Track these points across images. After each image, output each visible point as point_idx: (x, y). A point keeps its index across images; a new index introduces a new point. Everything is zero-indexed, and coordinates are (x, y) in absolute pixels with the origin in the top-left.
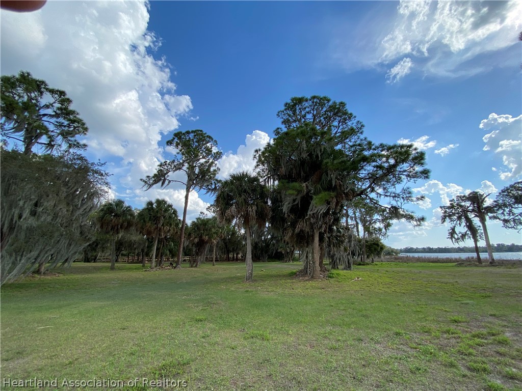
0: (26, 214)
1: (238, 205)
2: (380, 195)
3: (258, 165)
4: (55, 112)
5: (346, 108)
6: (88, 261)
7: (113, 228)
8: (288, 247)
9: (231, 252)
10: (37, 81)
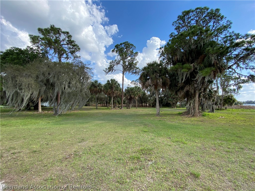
0: (66, 87)
1: (152, 79)
2: (243, 68)
3: (161, 57)
4: (66, 42)
5: (220, 13)
6: (87, 106)
7: (95, 92)
8: (174, 101)
9: (143, 103)
10: (57, 29)
